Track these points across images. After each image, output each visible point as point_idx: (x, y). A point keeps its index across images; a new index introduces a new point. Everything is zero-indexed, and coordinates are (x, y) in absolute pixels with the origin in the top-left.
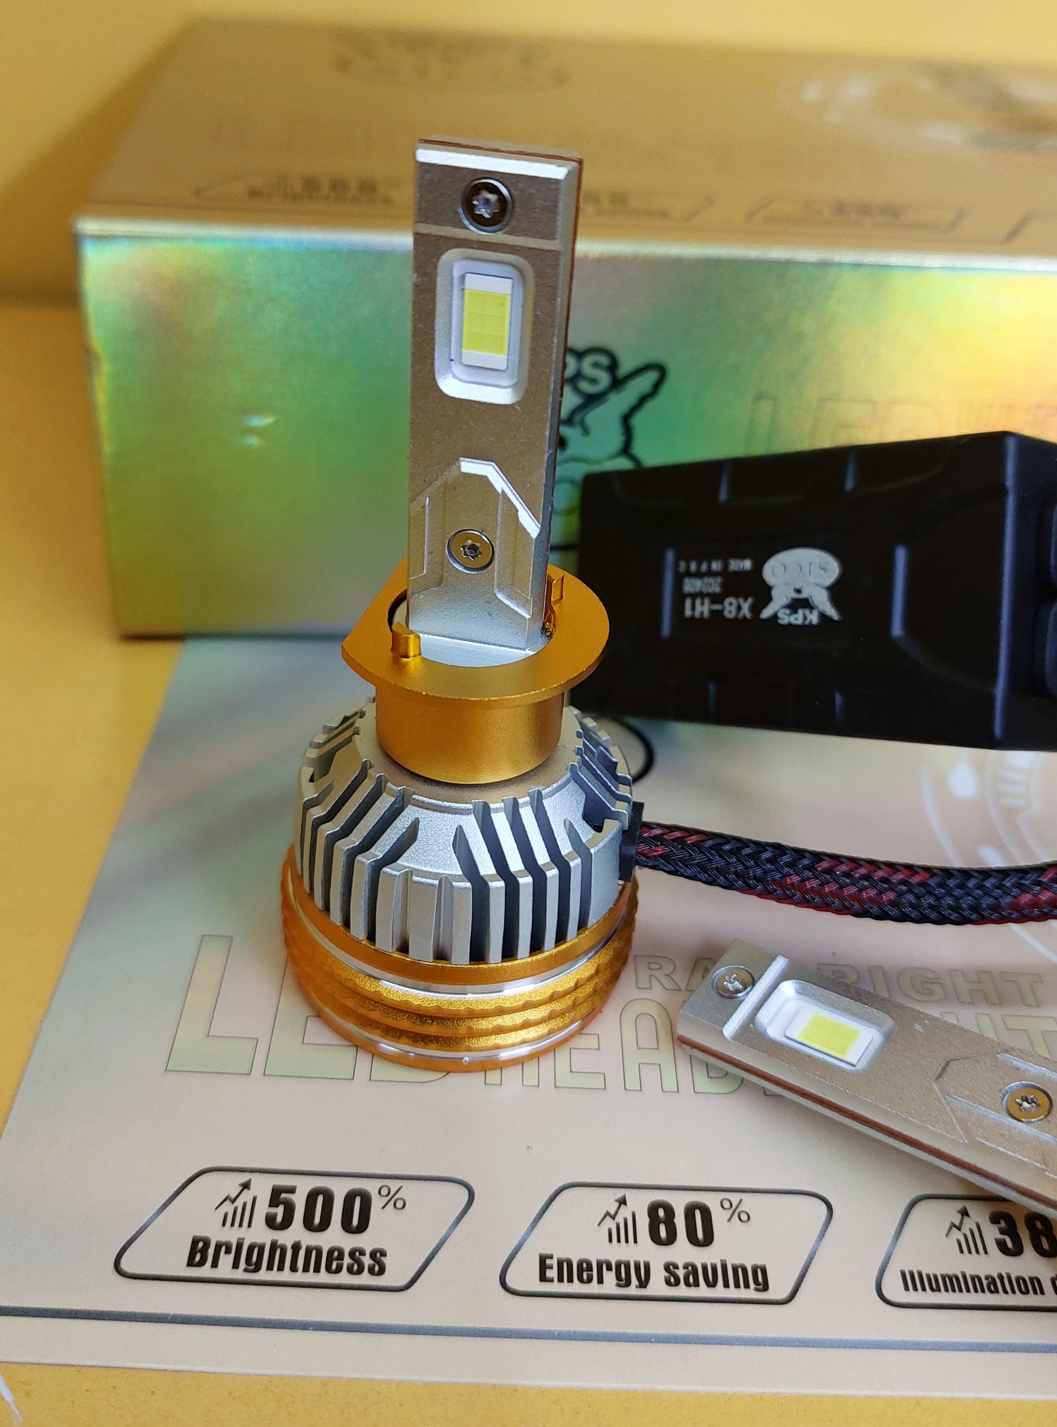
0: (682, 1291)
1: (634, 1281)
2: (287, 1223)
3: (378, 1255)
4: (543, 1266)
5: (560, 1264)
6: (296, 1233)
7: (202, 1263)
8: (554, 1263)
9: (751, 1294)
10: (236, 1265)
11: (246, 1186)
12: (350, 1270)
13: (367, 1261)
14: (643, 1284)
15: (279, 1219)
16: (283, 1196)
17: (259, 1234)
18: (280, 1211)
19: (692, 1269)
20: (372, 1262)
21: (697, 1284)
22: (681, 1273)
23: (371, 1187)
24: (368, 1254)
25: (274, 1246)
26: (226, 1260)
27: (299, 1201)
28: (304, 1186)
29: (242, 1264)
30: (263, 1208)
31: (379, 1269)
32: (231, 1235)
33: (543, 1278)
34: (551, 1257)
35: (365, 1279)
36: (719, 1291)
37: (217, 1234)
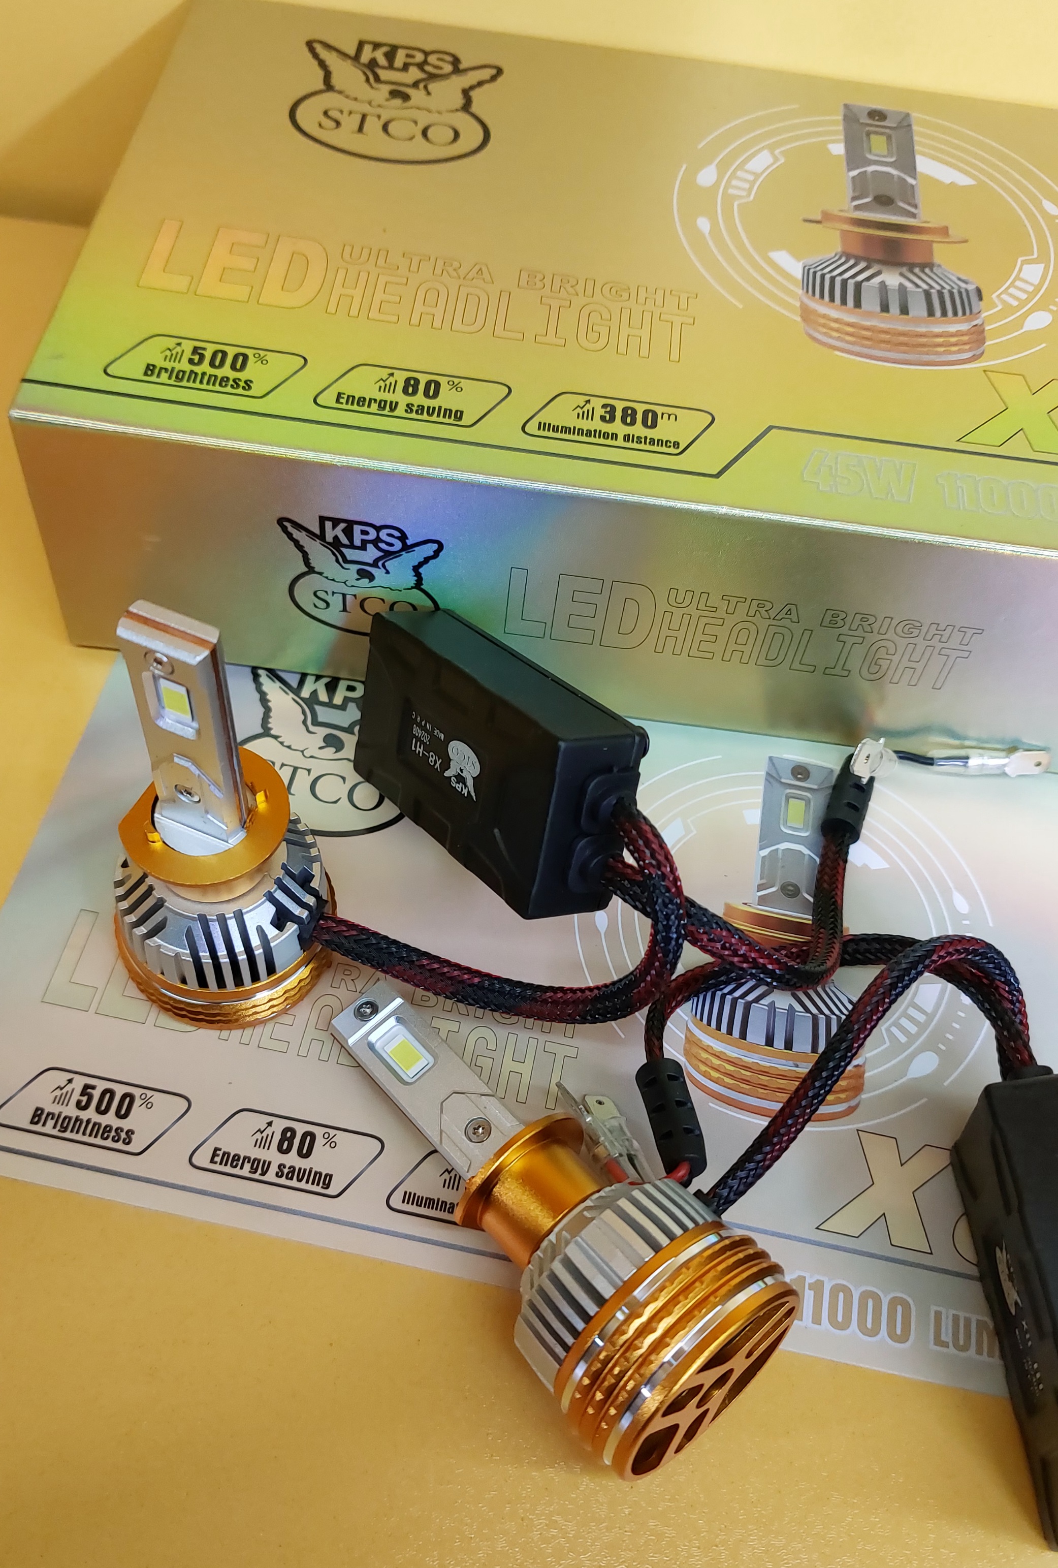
0: (283, 1181)
1: (259, 1171)
2: (85, 1108)
3: (130, 1133)
4: (214, 1155)
5: (224, 1154)
6: (90, 1114)
7: (37, 1123)
8: (220, 1153)
9: (318, 1189)
10: (54, 1127)
11: (70, 1081)
12: (113, 1140)
13: (123, 1135)
14: (263, 1174)
15: (83, 1104)
16: (89, 1090)
17: (71, 1111)
18: (85, 1099)
19: (292, 1168)
20: (125, 1137)
21: (291, 1179)
22: (286, 1171)
23: (137, 1092)
24: (125, 1131)
25: (77, 1119)
26: (51, 1123)
27: (96, 1094)
28: (101, 1086)
29: (58, 1127)
30: (76, 1096)
31: (128, 1142)
32: (56, 1109)
33: (212, 1161)
34: (220, 1150)
35: (120, 1145)
36: (302, 1185)
37: (49, 1108)
